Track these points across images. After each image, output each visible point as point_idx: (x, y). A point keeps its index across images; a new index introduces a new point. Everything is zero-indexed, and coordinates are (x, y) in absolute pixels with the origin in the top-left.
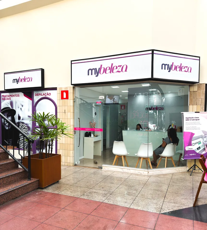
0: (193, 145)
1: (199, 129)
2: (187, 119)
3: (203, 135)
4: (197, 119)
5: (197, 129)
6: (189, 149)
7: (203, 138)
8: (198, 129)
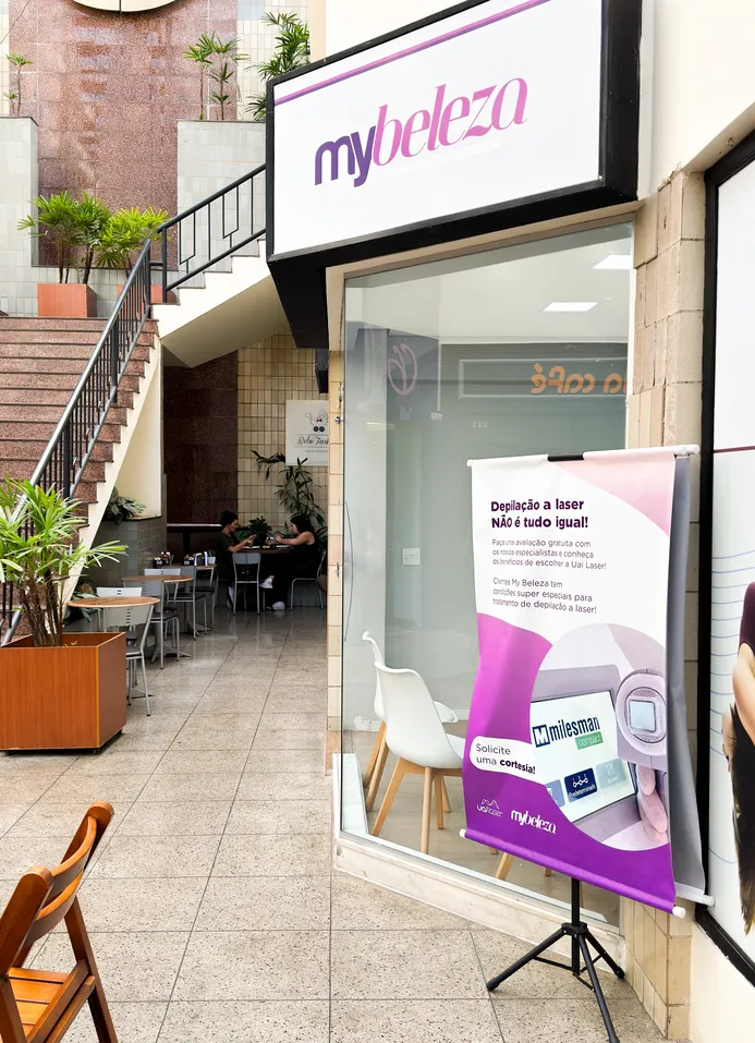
0: (542, 736)
1: (584, 604)
2: (498, 515)
3: (625, 669)
4: (571, 515)
5: (567, 603)
6: (509, 764)
7: (619, 698)
8: (573, 603)
